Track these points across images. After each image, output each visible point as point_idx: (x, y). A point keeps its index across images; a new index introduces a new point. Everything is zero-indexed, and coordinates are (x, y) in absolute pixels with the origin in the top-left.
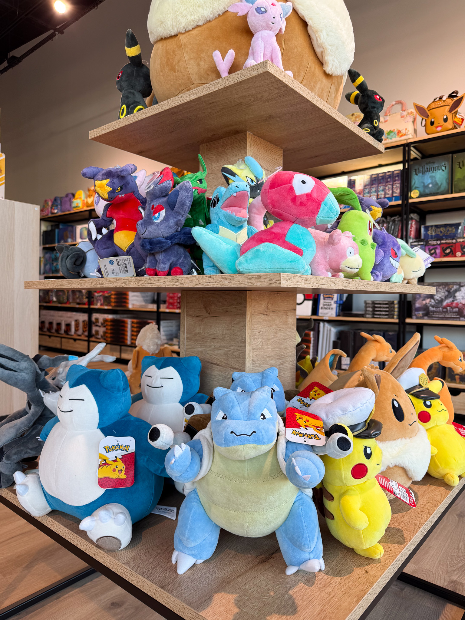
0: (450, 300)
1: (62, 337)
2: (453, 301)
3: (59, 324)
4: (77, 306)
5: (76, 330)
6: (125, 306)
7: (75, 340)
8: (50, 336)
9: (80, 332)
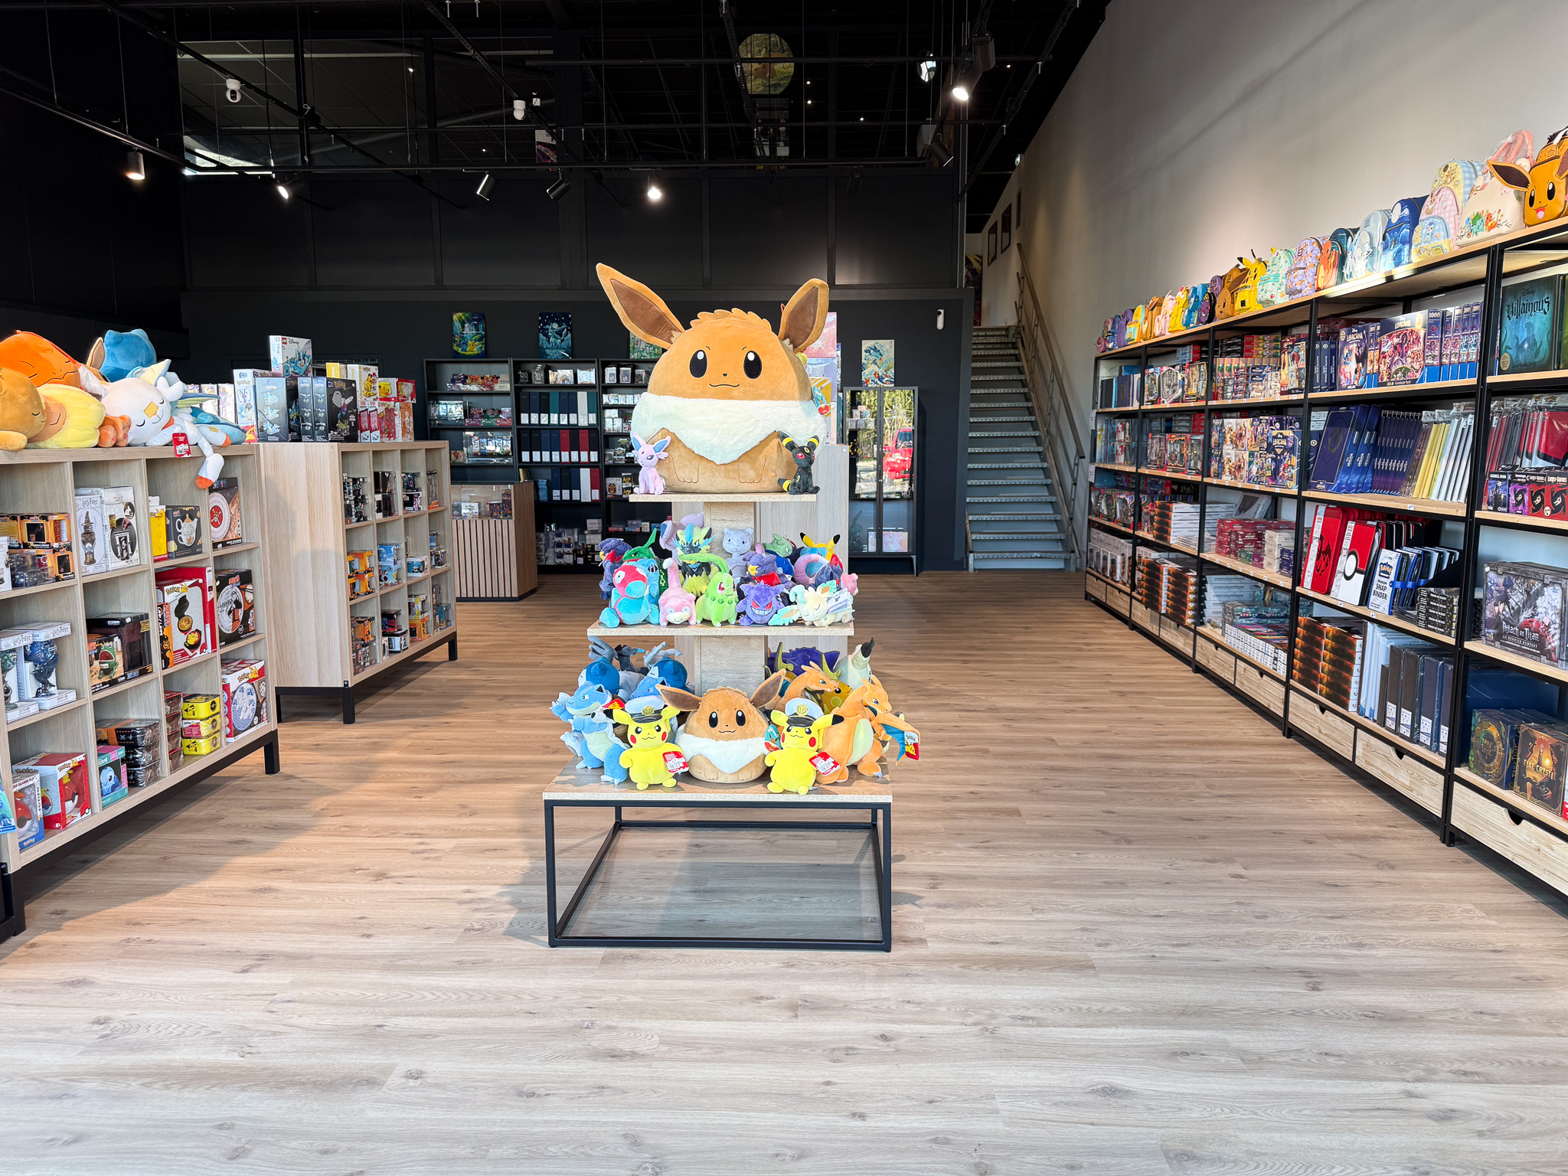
0: (1530, 611)
1: (1108, 583)
2: (1533, 616)
3: (1105, 558)
4: (1123, 529)
5: (1123, 573)
6: (1166, 539)
7: (1120, 591)
8: (1098, 578)
9: (1126, 578)
